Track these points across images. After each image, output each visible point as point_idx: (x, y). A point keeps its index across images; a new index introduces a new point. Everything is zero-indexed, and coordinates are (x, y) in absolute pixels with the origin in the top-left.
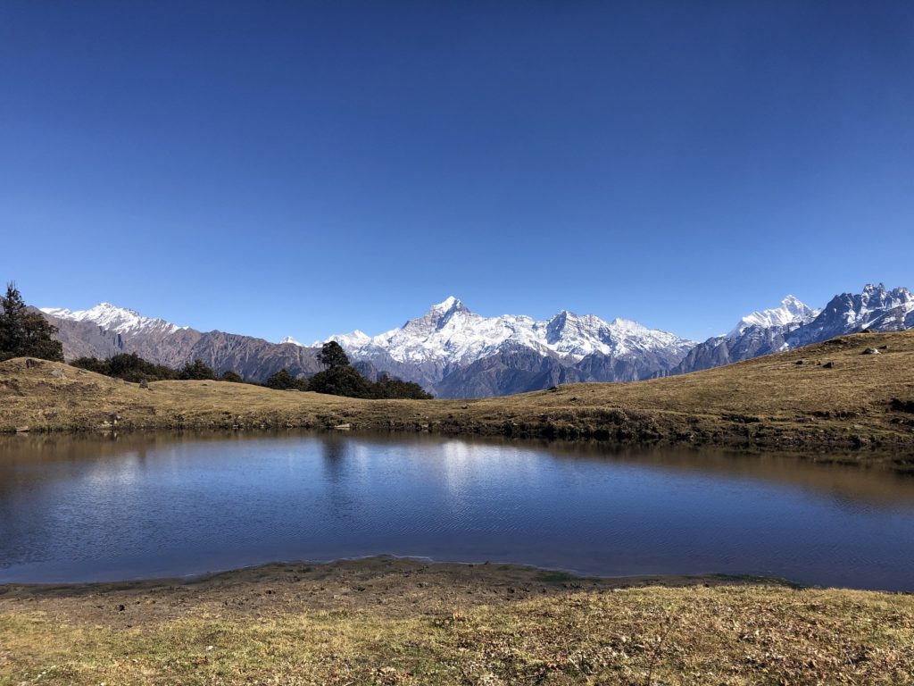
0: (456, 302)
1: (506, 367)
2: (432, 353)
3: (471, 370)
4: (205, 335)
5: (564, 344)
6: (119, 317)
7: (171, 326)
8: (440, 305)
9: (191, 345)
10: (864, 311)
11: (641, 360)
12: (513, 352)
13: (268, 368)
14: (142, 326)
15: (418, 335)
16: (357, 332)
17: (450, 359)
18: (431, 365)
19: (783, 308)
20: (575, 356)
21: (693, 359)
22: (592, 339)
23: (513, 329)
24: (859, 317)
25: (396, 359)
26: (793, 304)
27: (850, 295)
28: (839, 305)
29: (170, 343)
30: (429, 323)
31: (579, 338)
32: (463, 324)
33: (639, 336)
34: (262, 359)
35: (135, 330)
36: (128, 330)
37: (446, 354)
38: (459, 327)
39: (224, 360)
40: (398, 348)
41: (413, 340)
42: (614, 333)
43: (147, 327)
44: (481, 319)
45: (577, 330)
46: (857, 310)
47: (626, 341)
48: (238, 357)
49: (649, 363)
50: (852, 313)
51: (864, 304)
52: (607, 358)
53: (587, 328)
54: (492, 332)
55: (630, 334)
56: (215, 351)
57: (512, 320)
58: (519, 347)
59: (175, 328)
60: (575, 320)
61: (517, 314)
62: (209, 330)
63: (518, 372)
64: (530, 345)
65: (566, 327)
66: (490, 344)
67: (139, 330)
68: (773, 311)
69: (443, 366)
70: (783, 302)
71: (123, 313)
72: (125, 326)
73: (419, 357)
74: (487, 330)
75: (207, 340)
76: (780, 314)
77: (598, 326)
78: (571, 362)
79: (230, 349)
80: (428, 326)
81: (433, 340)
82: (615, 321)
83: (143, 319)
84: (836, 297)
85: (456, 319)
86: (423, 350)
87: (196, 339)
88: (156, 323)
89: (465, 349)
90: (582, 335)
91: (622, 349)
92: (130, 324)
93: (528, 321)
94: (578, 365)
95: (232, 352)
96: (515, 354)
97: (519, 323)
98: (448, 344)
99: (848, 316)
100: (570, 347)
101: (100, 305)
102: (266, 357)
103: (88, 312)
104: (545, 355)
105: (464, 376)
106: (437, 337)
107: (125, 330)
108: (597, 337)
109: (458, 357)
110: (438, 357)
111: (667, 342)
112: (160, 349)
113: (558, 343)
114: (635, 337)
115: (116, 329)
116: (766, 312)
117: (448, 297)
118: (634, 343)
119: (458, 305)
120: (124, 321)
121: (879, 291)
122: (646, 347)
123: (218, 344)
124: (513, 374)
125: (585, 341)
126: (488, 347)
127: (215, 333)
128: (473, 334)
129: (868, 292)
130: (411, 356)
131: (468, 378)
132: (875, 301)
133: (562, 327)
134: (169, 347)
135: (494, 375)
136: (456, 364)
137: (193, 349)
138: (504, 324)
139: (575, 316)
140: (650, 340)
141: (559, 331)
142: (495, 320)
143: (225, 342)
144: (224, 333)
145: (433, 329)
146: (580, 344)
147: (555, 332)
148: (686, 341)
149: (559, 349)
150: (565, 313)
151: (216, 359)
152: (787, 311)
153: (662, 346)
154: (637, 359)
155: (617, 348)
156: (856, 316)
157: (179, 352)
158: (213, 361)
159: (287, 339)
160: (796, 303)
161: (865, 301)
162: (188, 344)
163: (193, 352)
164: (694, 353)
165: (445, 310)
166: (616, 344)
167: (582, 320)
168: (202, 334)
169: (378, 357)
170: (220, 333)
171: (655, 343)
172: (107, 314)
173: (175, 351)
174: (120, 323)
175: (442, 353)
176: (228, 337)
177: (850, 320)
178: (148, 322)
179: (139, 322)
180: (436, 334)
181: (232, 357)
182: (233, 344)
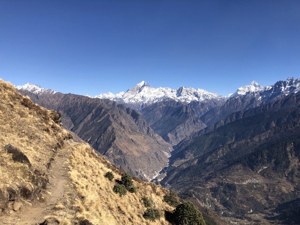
0: (145, 83)
1: (165, 106)
2: (138, 100)
3: (153, 106)
4: (66, 95)
5: (182, 97)
6: (34, 88)
7: (53, 92)
8: (139, 84)
9: (61, 98)
10: (287, 87)
11: (208, 102)
12: (167, 100)
13: (91, 107)
14: (43, 91)
15: (132, 94)
16: (109, 93)
17: (144, 102)
18: (138, 104)
19: (252, 85)
20: (187, 101)
21: (229, 103)
22: (192, 96)
23: (165, 92)
24: (285, 89)
25: (126, 102)
26: (255, 84)
27: (282, 81)
28: (279, 84)
29: (53, 98)
30: (136, 90)
31: (187, 95)
32: (148, 90)
33: (207, 95)
34: (88, 103)
35: (40, 93)
36: (38, 93)
37: (142, 100)
38: (146, 91)
39: (74, 104)
40: (126, 99)
41: (131, 96)
42: (199, 94)
43: (45, 92)
44: (153, 89)
45: (186, 92)
46: (285, 86)
47: (203, 96)
48: (79, 103)
49: (211, 103)
50: (283, 87)
51: (287, 84)
52: (198, 102)
53: (190, 92)
54: (158, 93)
55: (204, 94)
56: (70, 100)
57: (164, 89)
58: (169, 98)
59: (55, 92)
60: (186, 89)
61: (166, 87)
62: (67, 93)
63: (170, 107)
64: (172, 98)
65: (183, 91)
66: (157, 97)
67: (42, 93)
68: (248, 86)
69: (141, 104)
70: (252, 83)
71: (36, 87)
72: (37, 91)
73: (133, 101)
74: (156, 93)
75: (67, 96)
76: (250, 87)
77: (194, 91)
78: (186, 103)
79: (76, 100)
80: (135, 91)
81: (137, 96)
82: (197, 89)
83: (43, 89)
84: (278, 82)
85: (145, 89)
86: (135, 99)
87: (63, 96)
88: (48, 90)
89: (148, 99)
90: (188, 94)
91: (202, 99)
92: (39, 90)
93: (170, 90)
94: (188, 104)
95: (77, 101)
96: (168, 101)
97: (167, 90)
98: (143, 97)
99: (282, 88)
100: (184, 98)
101: (27, 84)
102: (90, 103)
103: (22, 86)
104: (177, 101)
105: (151, 108)
106: (139, 95)
107: (37, 93)
108: (193, 95)
109: (146, 102)
110: (140, 102)
111: (216, 96)
112: (50, 100)
113: (180, 97)
114: (205, 95)
115: (34, 92)
116: (246, 86)
117: (142, 81)
118: (206, 97)
119: (146, 84)
120: (36, 89)
121: (292, 80)
122: (209, 98)
123: (71, 98)
124: (168, 108)
125: (189, 96)
126: (157, 98)
127: (70, 94)
128: (151, 94)
129: (288, 80)
130: (130, 101)
131: (153, 109)
132: (291, 83)
133: (181, 91)
134: (53, 99)
135: (161, 108)
136: (146, 104)
137: (62, 100)
138: (161, 90)
139: (186, 88)
140: (210, 96)
141: (180, 93)
142: (158, 89)
143: (74, 97)
144: (73, 94)
145: (137, 92)
146: (188, 98)
147: (179, 93)
148: (221, 96)
149: (181, 99)
150: (182, 87)
151: (71, 103)
152: (253, 86)
153: (214, 98)
154: (207, 102)
155: (200, 98)
156: (285, 88)
157: (57, 101)
158: (70, 104)
159: (86, 95)
160: (256, 83)
161: (287, 83)
162: (60, 98)
163: (62, 101)
164: (229, 101)
165: (141, 86)
166: (200, 97)
167: (188, 89)
168: (65, 94)
169: (120, 102)
170: (71, 94)
171: (212, 97)
172: (30, 87)
173: (55, 100)
174: (35, 90)
175: (140, 100)
176: (74, 95)
177: (283, 90)
178: (45, 90)
179: (42, 90)
180: (139, 94)
181: (77, 103)
182: (77, 98)
